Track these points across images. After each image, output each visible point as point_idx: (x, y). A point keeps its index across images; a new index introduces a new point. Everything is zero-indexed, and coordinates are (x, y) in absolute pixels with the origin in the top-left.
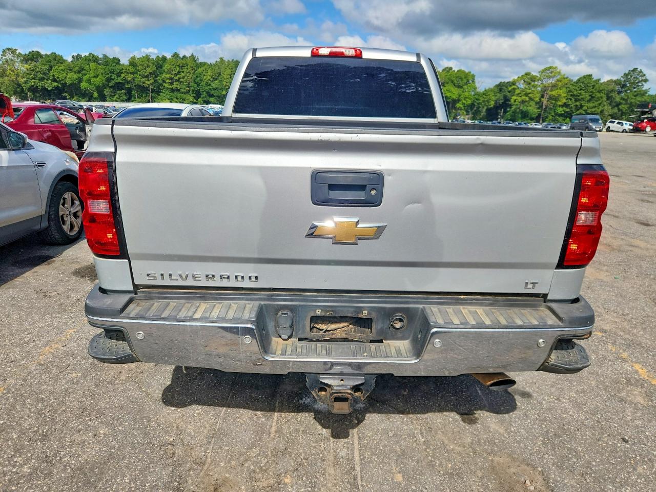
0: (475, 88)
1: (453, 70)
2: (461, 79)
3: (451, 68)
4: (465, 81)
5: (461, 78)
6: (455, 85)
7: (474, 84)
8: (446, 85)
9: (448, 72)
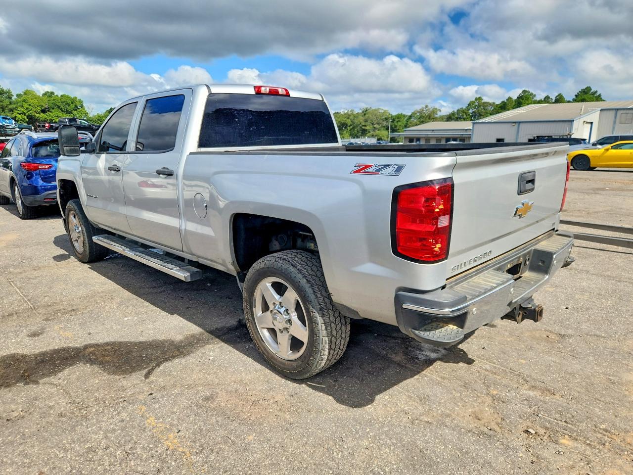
0: (87, 114)
1: (55, 94)
2: (69, 105)
3: (52, 93)
4: (73, 106)
5: (67, 104)
6: (62, 111)
7: (84, 109)
8: (51, 110)
9: (50, 96)
